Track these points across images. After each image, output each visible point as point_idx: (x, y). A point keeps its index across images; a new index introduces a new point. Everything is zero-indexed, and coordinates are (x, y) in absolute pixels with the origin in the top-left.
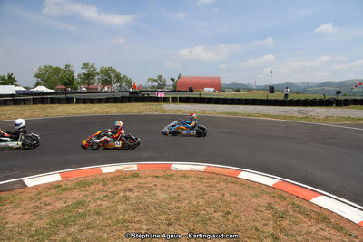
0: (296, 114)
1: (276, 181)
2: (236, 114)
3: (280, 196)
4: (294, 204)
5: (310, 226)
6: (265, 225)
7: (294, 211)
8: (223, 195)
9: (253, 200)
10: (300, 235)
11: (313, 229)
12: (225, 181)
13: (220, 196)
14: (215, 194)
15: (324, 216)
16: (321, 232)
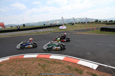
0: (34, 32)
1: (37, 55)
2: (14, 35)
3: (40, 60)
4: (45, 61)
5: (53, 66)
6: (41, 72)
7: (47, 63)
8: (21, 67)
9: (33, 64)
10: (52, 70)
11: (54, 67)
12: (20, 61)
13: (20, 68)
14: (18, 68)
15: (55, 61)
16: (57, 67)
